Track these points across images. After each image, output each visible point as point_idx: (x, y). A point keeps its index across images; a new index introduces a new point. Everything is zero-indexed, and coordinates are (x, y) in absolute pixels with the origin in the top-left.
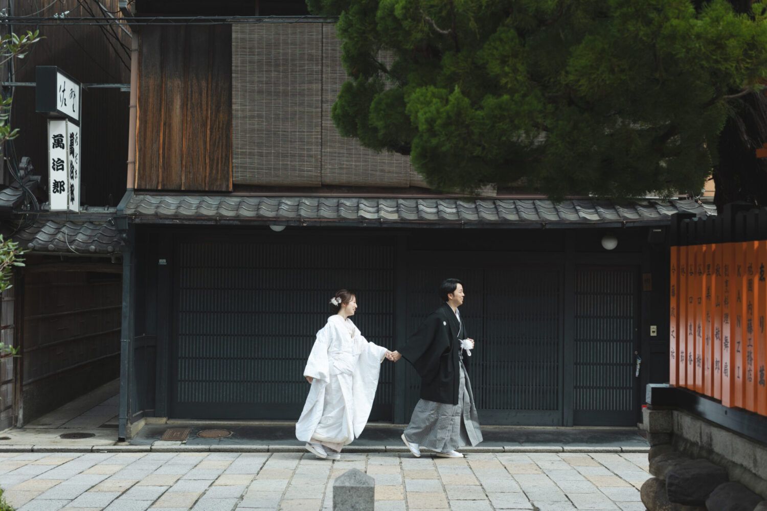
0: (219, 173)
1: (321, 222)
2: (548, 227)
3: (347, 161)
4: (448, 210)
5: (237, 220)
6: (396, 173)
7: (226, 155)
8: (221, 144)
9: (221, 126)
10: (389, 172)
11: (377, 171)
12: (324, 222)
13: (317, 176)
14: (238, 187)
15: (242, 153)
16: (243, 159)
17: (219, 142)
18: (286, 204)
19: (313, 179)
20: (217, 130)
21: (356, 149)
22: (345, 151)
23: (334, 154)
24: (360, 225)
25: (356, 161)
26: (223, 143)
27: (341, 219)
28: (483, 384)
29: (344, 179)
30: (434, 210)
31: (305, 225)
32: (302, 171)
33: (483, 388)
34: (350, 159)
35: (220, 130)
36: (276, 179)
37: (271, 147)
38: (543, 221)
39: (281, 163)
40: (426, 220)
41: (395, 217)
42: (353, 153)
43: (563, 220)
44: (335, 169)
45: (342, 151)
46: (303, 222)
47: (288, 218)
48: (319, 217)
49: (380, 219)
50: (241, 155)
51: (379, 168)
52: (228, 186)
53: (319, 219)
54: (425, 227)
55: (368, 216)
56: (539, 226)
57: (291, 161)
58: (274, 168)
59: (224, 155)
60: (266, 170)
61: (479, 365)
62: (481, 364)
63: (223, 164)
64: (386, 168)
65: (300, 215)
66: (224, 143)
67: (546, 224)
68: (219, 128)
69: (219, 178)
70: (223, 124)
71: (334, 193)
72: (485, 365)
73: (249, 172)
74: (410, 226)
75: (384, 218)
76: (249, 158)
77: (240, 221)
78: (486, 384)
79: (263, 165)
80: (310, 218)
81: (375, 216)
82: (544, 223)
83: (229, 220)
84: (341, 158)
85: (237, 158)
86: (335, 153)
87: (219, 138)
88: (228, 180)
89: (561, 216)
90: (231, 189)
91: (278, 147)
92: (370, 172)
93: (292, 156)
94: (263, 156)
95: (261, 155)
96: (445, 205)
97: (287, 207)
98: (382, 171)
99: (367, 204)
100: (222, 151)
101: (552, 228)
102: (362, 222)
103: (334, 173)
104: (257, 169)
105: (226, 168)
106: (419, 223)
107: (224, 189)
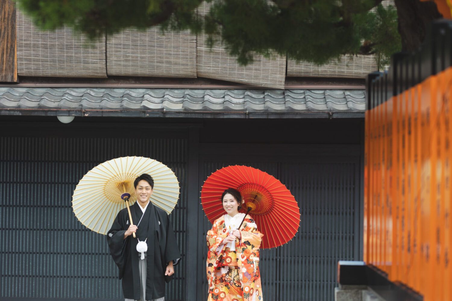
0: (5, 63)
1: (102, 112)
2: (335, 116)
3: (133, 53)
4: (235, 100)
5: (18, 111)
6: (183, 65)
7: (11, 46)
8: (6, 33)
9: (7, 16)
10: (176, 64)
11: (163, 63)
12: (106, 112)
13: (102, 69)
14: (22, 79)
15: (27, 45)
16: (27, 52)
17: (4, 33)
18: (71, 95)
19: (98, 71)
20: (3, 20)
21: (141, 40)
22: (130, 43)
23: (119, 46)
24: (142, 115)
25: (141, 53)
26: (8, 33)
27: (123, 109)
28: (276, 280)
29: (130, 71)
30: (220, 101)
31: (86, 115)
32: (87, 63)
33: (276, 284)
34: (135, 51)
35: (6, 20)
36: (61, 71)
37: (55, 38)
38: (330, 110)
39: (65, 55)
40: (210, 109)
41: (179, 107)
42: (139, 44)
43: (351, 109)
44: (120, 61)
45: (127, 43)
46: (84, 113)
47: (70, 108)
48: (101, 107)
49: (163, 109)
50: (25, 46)
51: (165, 60)
52: (13, 77)
53: (101, 109)
54: (209, 117)
55: (152, 106)
56: (326, 116)
57: (76, 53)
58: (58, 61)
59: (9, 45)
60: (50, 62)
61: (273, 259)
62: (274, 258)
63: (8, 55)
64: (172, 60)
65: (82, 105)
66: (10, 34)
67: (333, 113)
68: (4, 18)
69: (4, 69)
70: (9, 14)
71: (121, 84)
72: (278, 260)
73: (33, 64)
74: (193, 116)
75: (167, 108)
76: (34, 50)
77: (21, 111)
78: (280, 280)
79: (47, 57)
80: (92, 108)
81: (159, 107)
82: (331, 113)
83: (10, 110)
84: (125, 50)
85: (21, 50)
86: (120, 44)
87: (5, 28)
88: (13, 71)
89: (349, 106)
90: (16, 80)
91: (62, 38)
92: (156, 64)
93: (77, 48)
94: (47, 48)
95: (45, 47)
96: (233, 95)
97: (71, 98)
98: (169, 63)
99: (153, 95)
100: (7, 42)
101: (339, 117)
102: (144, 112)
103: (120, 65)
104: (42, 61)
105: (11, 59)
106: (203, 113)
107: (9, 80)
